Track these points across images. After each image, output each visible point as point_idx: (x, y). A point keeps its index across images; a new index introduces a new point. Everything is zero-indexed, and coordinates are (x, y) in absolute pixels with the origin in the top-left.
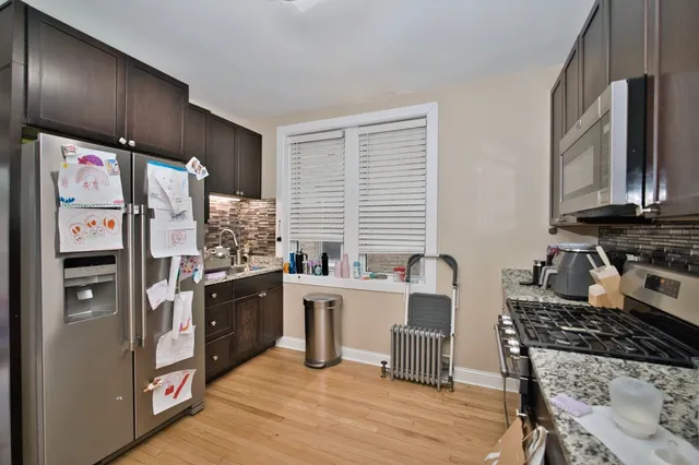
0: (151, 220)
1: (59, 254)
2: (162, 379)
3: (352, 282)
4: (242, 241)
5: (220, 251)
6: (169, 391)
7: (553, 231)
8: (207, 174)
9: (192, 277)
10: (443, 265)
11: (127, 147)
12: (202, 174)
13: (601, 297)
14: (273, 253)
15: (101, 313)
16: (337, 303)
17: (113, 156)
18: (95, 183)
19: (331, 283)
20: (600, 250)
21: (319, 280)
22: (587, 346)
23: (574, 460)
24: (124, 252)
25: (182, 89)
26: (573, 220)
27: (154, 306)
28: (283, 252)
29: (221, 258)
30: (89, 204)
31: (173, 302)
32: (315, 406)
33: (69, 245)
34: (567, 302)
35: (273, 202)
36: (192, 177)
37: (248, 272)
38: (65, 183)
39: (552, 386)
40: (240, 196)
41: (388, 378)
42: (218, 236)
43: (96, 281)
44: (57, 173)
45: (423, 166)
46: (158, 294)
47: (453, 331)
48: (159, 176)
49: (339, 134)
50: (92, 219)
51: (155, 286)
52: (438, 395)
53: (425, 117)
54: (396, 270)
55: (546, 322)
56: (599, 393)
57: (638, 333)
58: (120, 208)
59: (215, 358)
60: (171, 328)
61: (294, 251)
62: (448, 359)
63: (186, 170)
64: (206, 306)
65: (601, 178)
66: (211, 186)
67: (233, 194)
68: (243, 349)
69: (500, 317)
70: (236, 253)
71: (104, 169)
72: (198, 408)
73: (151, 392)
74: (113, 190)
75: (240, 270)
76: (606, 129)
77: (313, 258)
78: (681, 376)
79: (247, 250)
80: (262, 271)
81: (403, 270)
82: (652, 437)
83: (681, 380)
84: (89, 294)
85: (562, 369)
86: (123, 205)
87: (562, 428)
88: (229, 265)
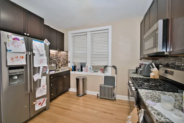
0: (34, 56)
1: (7, 66)
2: (38, 101)
3: (89, 73)
4: (59, 62)
5: (53, 65)
6: (40, 104)
7: (141, 59)
8: (50, 44)
9: (46, 72)
10: (113, 68)
11: (27, 36)
12: (48, 44)
13: (153, 76)
14: (67, 66)
15: (19, 83)
16: (85, 79)
17: (23, 38)
18: (18, 46)
19: (83, 73)
20: (153, 64)
21: (80, 73)
22: (152, 88)
23: (154, 117)
24: (26, 65)
25: (42, 20)
26: (147, 56)
27: (35, 80)
28: (70, 65)
29: (53, 67)
30: (16, 51)
31: (40, 79)
32: (80, 106)
33: (10, 63)
34: (145, 77)
35: (67, 52)
36: (45, 44)
37: (60, 71)
38: (9, 45)
39: (145, 98)
40: (58, 50)
41: (99, 98)
42: (52, 61)
43: (18, 73)
44: (6, 43)
45: (108, 42)
46: (36, 77)
47: (115, 86)
48: (36, 44)
49: (85, 34)
50: (17, 56)
51: (35, 75)
52: (112, 102)
53: (108, 29)
54: (101, 70)
55: (141, 83)
56: (157, 100)
57: (163, 84)
58: (25, 53)
59: (52, 94)
60: (40, 86)
61: (73, 65)
62: (114, 93)
63: (44, 42)
64: (50, 80)
65: (155, 45)
66: (51, 47)
67: (57, 50)
68: (59, 92)
69: (129, 81)
70: (57, 66)
71: (20, 42)
72: (48, 108)
73: (35, 104)
74: (23, 48)
75: (58, 70)
76: (157, 32)
77: (78, 67)
78: (175, 95)
79: (60, 65)
80: (65, 71)
81: (102, 70)
82: (172, 110)
83: (176, 96)
84: (16, 77)
85: (147, 94)
86: (26, 52)
87: (150, 109)
88: (56, 69)
